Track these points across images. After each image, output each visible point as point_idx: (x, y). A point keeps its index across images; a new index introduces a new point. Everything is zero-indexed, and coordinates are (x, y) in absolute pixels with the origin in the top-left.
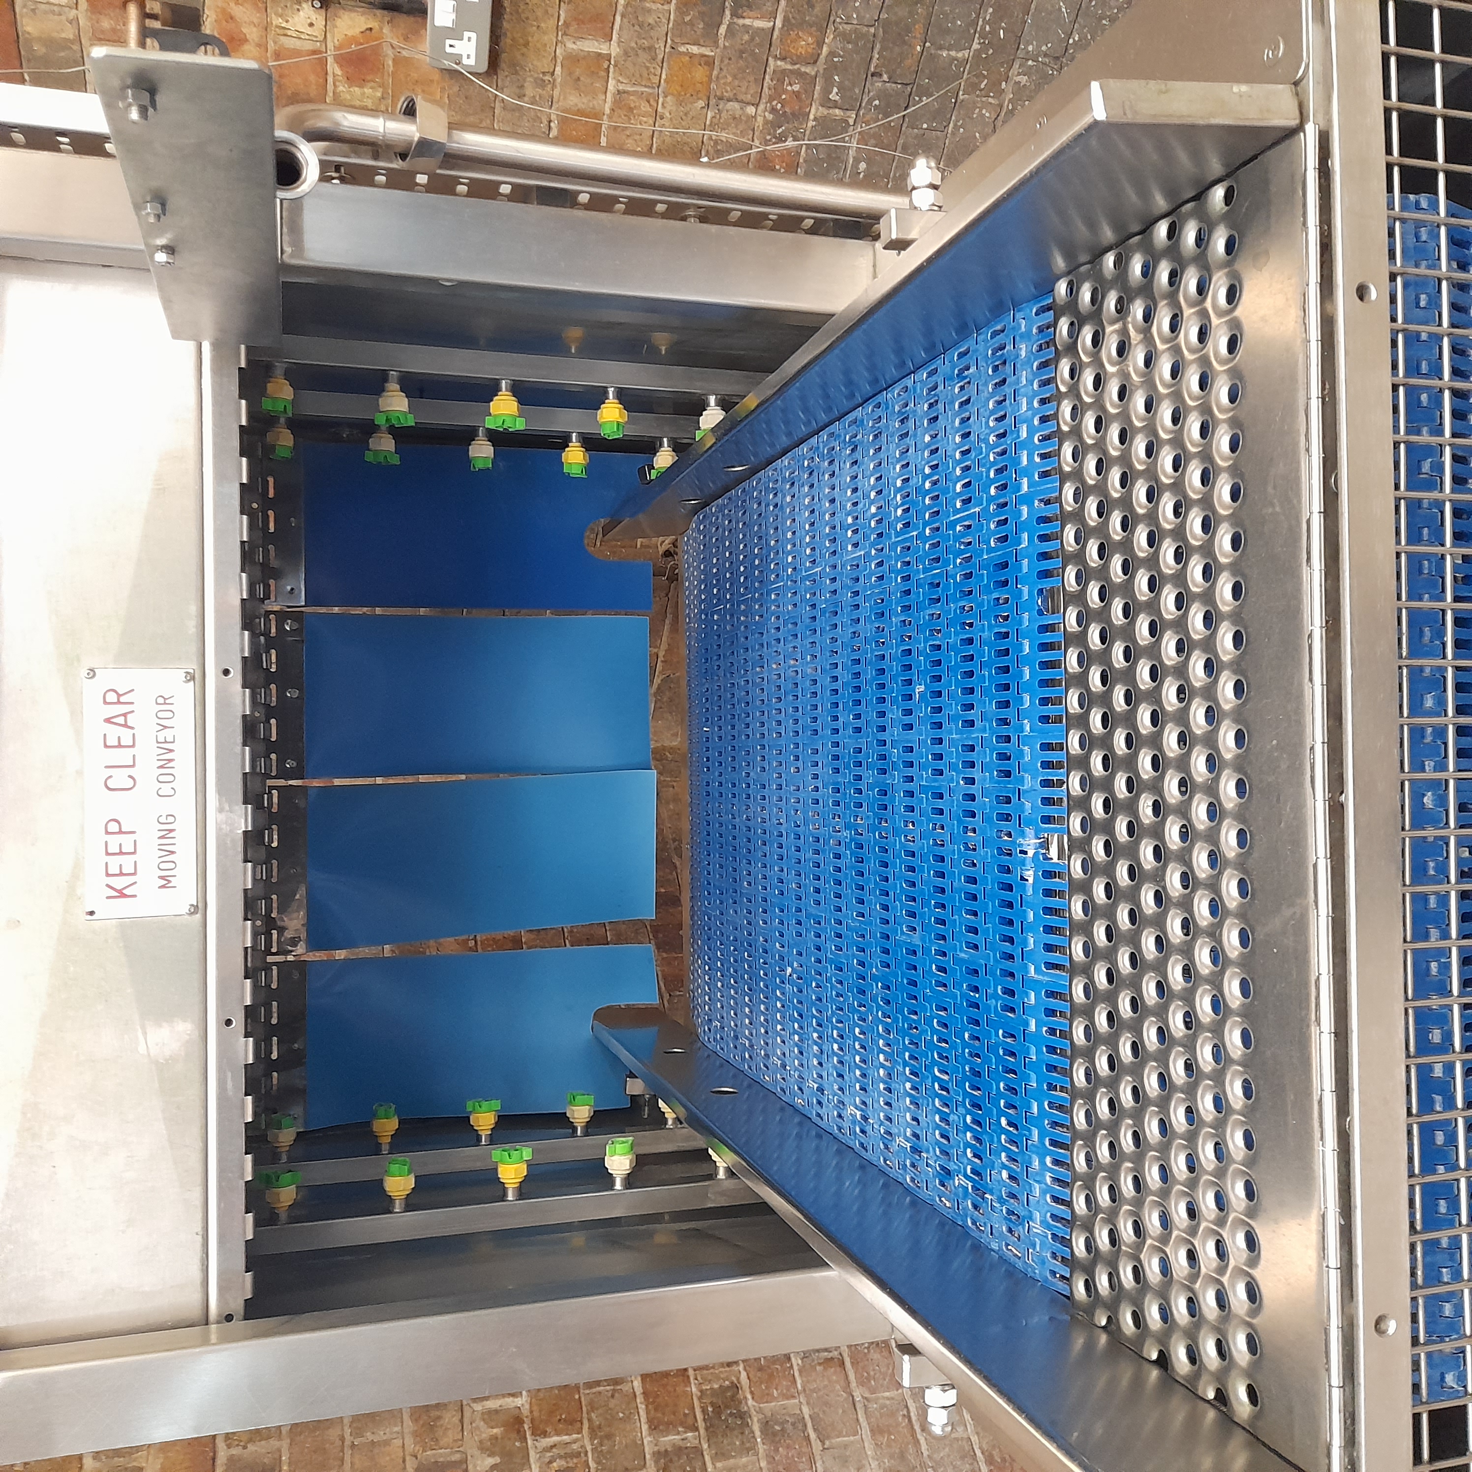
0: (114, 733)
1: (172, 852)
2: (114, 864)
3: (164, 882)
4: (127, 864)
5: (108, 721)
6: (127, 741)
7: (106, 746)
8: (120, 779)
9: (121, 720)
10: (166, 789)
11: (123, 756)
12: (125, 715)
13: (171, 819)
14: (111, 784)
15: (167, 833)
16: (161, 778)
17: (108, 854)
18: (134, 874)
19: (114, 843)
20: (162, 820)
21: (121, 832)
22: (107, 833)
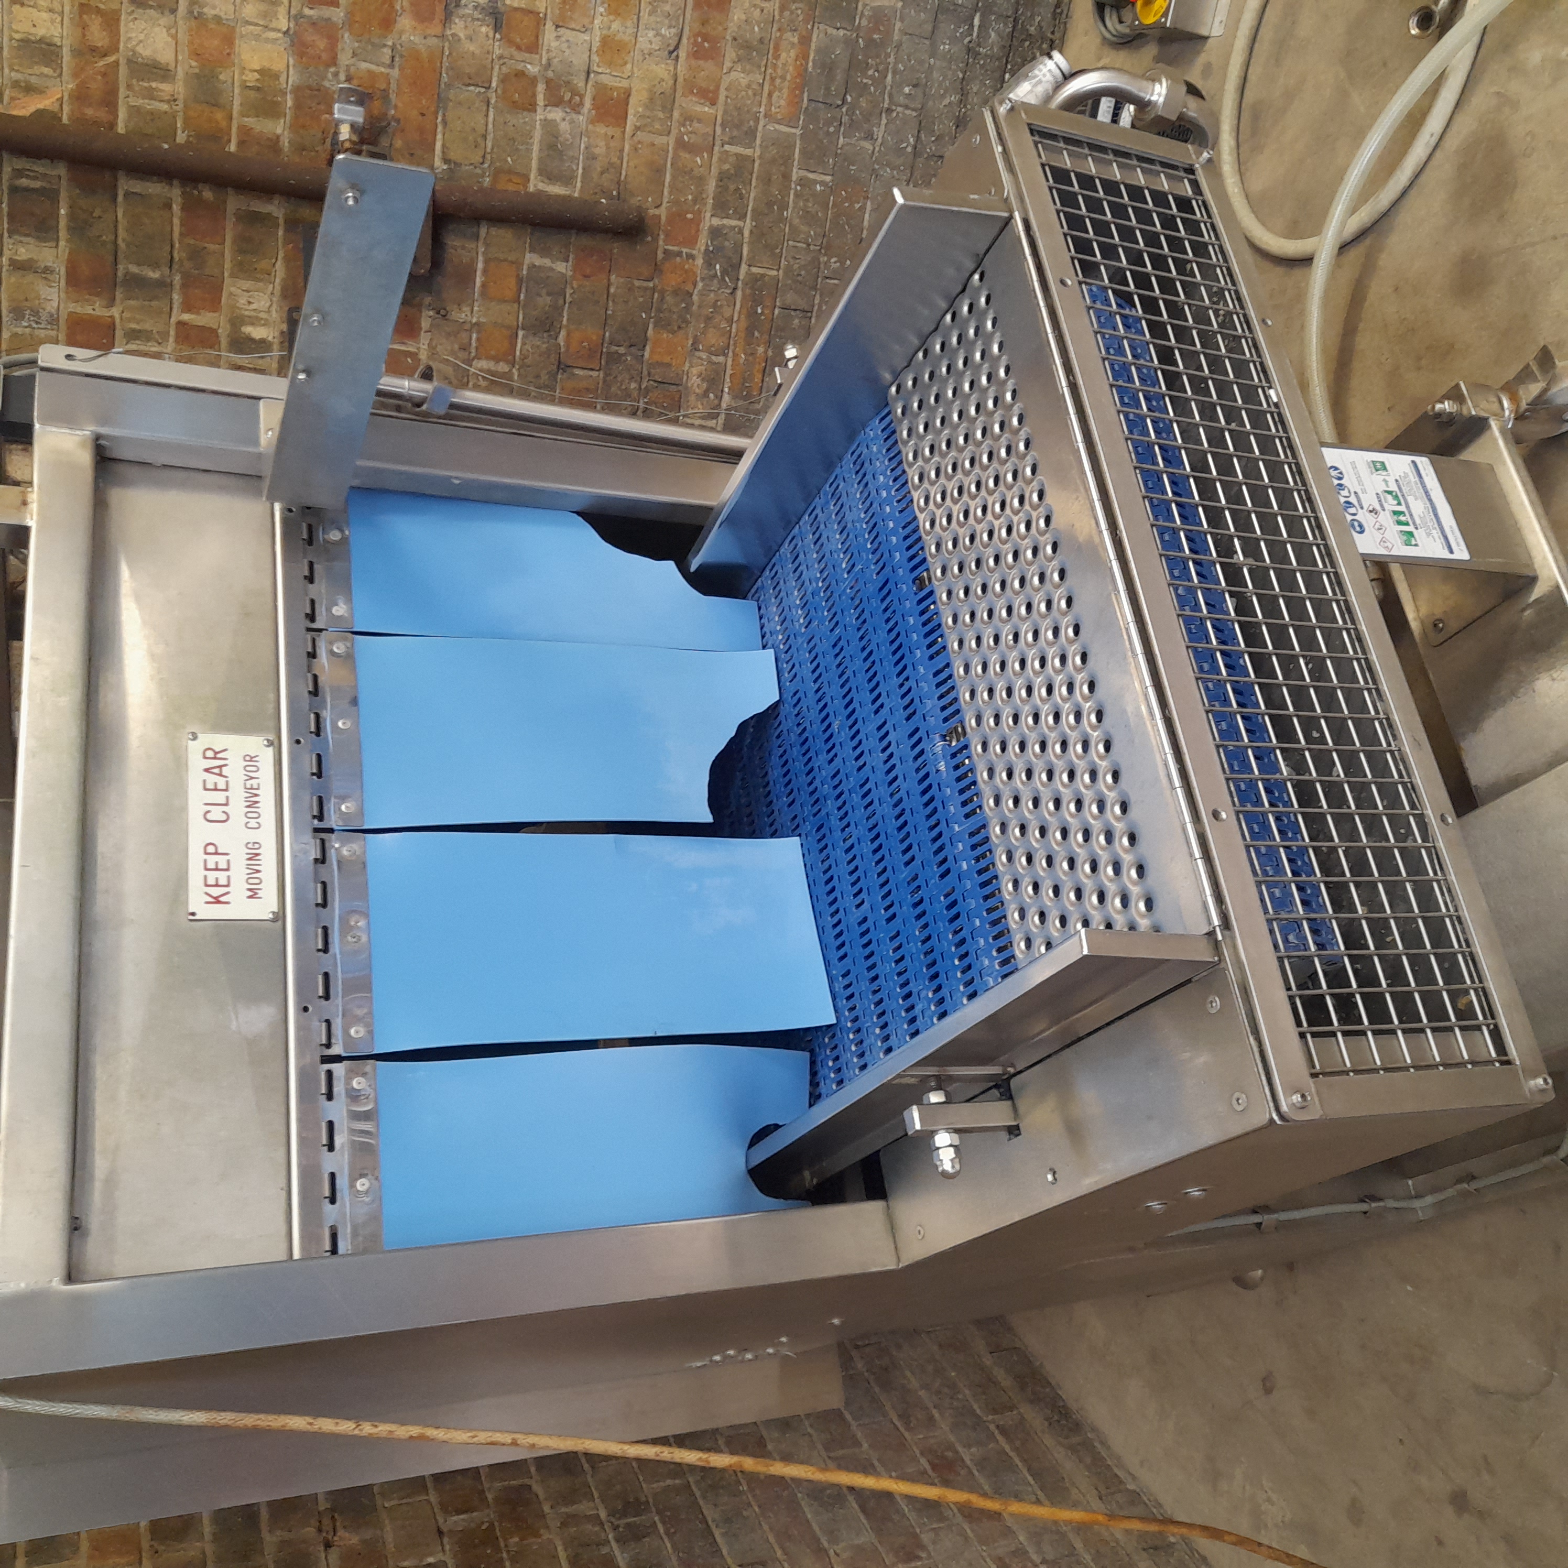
0: (211, 779)
1: (258, 871)
2: (212, 877)
3: (250, 893)
4: (222, 877)
5: (207, 770)
6: (221, 785)
7: (206, 789)
8: (216, 814)
9: (217, 771)
10: (253, 823)
11: (219, 797)
12: (220, 767)
13: (257, 846)
14: (209, 816)
15: (254, 857)
16: (250, 815)
17: (206, 869)
18: (227, 886)
19: (212, 861)
20: (250, 846)
21: (216, 853)
22: (206, 853)
